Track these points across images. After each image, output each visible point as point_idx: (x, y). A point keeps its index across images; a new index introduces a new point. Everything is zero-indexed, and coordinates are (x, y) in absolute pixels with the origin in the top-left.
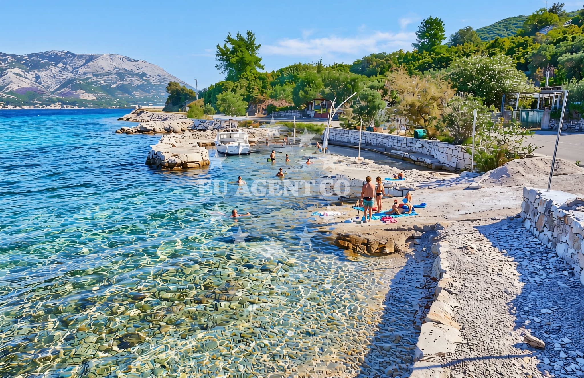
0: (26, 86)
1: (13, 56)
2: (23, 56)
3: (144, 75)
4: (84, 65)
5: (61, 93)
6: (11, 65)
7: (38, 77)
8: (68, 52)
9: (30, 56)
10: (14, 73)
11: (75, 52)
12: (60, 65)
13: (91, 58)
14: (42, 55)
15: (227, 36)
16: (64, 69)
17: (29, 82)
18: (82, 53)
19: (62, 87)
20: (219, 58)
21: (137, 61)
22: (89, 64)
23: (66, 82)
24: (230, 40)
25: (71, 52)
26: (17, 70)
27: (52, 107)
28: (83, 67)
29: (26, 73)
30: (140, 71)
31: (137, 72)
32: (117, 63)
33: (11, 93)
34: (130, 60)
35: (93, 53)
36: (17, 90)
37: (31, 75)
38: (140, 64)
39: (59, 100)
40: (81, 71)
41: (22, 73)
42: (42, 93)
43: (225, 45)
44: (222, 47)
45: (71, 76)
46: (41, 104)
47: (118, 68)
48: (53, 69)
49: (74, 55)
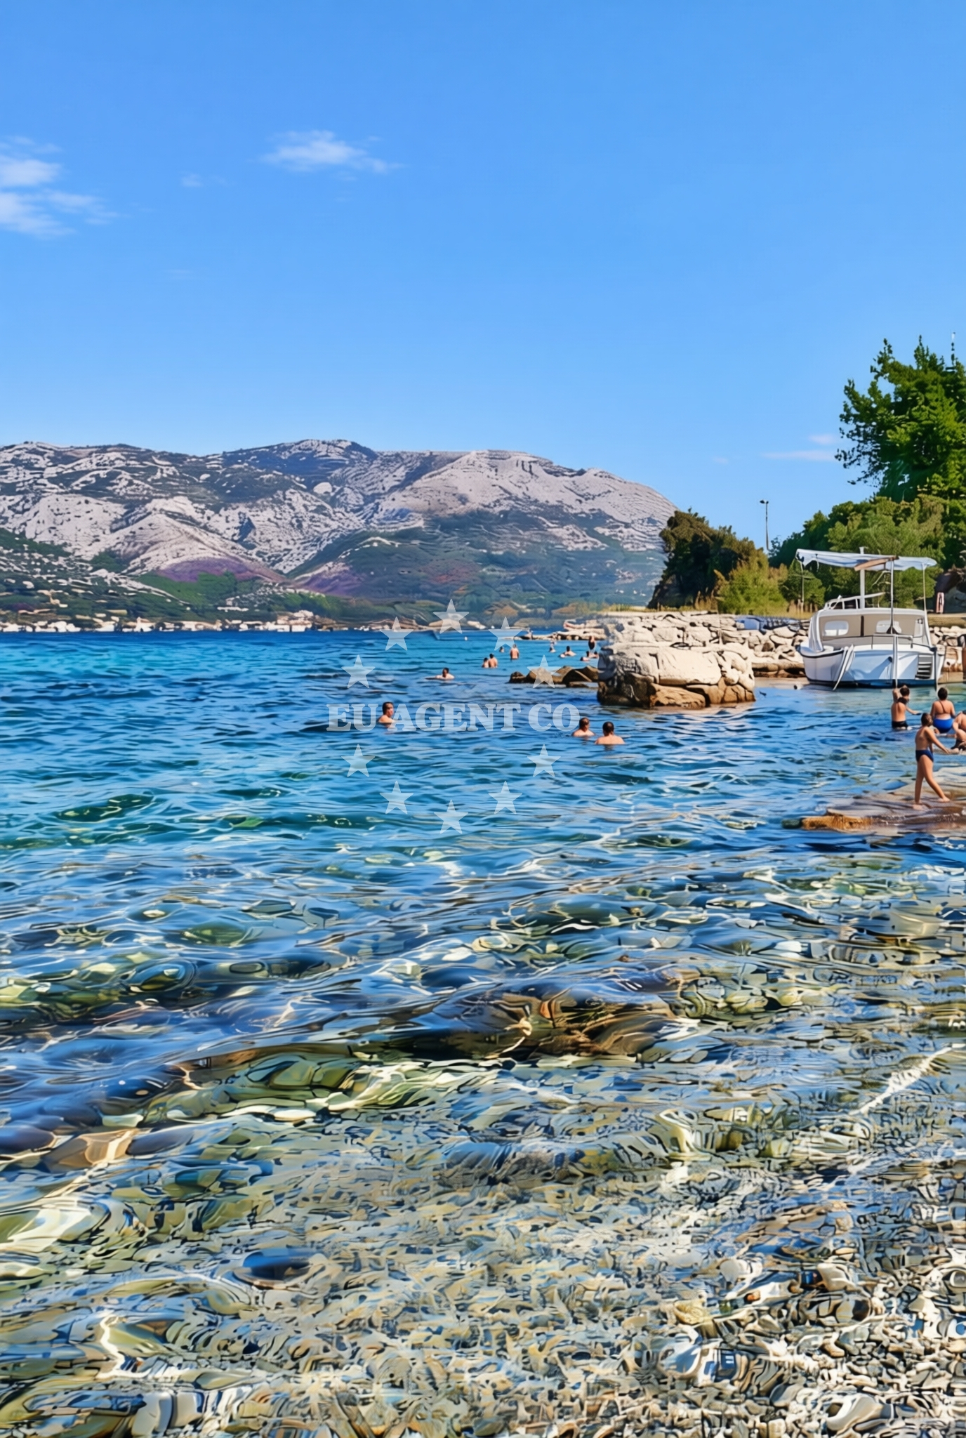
0: (208, 554)
1: (176, 459)
2: (206, 459)
3: (600, 518)
4: (401, 486)
5: (314, 579)
6: (167, 489)
7: (246, 527)
8: (354, 446)
9: (230, 458)
10: (172, 515)
11: (375, 448)
12: (323, 488)
13: (426, 465)
14: (267, 457)
15: (876, 355)
16: (333, 502)
17: (215, 540)
18: (398, 450)
19: (321, 558)
20: (851, 426)
21: (581, 473)
22: (418, 484)
23: (336, 541)
24: (887, 367)
25: (363, 444)
26: (181, 504)
27: (281, 625)
28: (396, 494)
29: (209, 513)
30: (586, 507)
31: (577, 508)
32: (510, 479)
33: (154, 577)
34: (556, 473)
35: (436, 449)
36: (173, 570)
37: (226, 521)
38: (589, 482)
39: (306, 604)
40: (387, 505)
41: (197, 517)
42: (254, 581)
43: (874, 385)
44: (862, 390)
45: (355, 522)
46: (244, 618)
47: (517, 499)
48: (297, 499)
49: (372, 456)
